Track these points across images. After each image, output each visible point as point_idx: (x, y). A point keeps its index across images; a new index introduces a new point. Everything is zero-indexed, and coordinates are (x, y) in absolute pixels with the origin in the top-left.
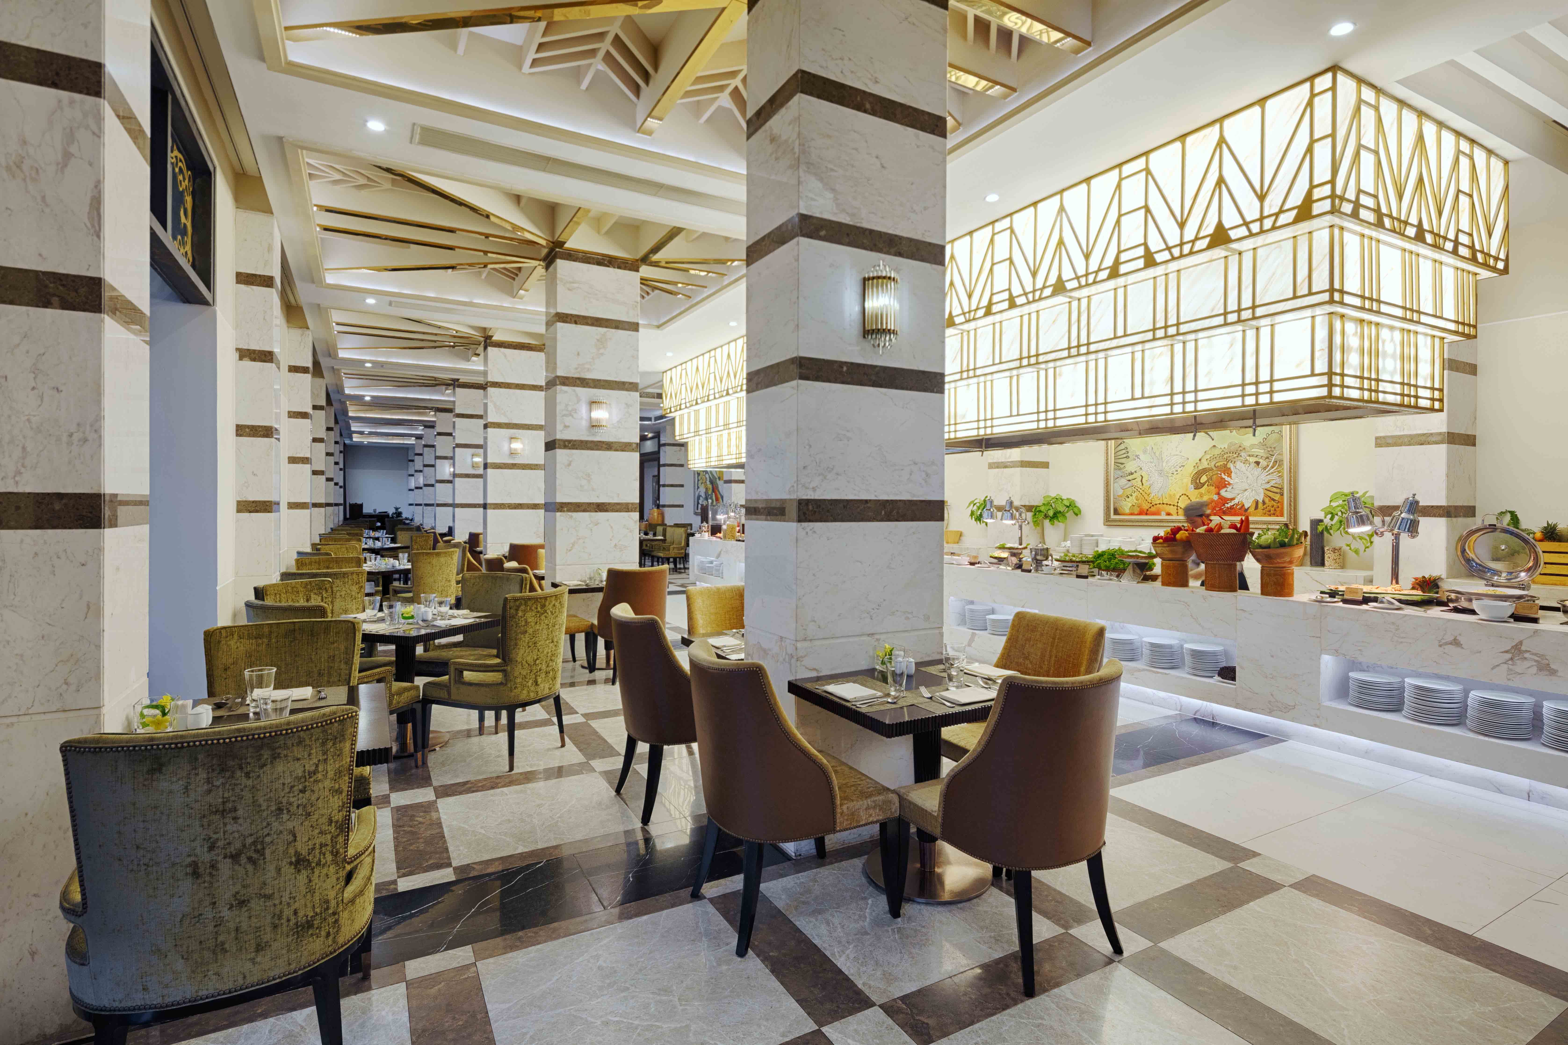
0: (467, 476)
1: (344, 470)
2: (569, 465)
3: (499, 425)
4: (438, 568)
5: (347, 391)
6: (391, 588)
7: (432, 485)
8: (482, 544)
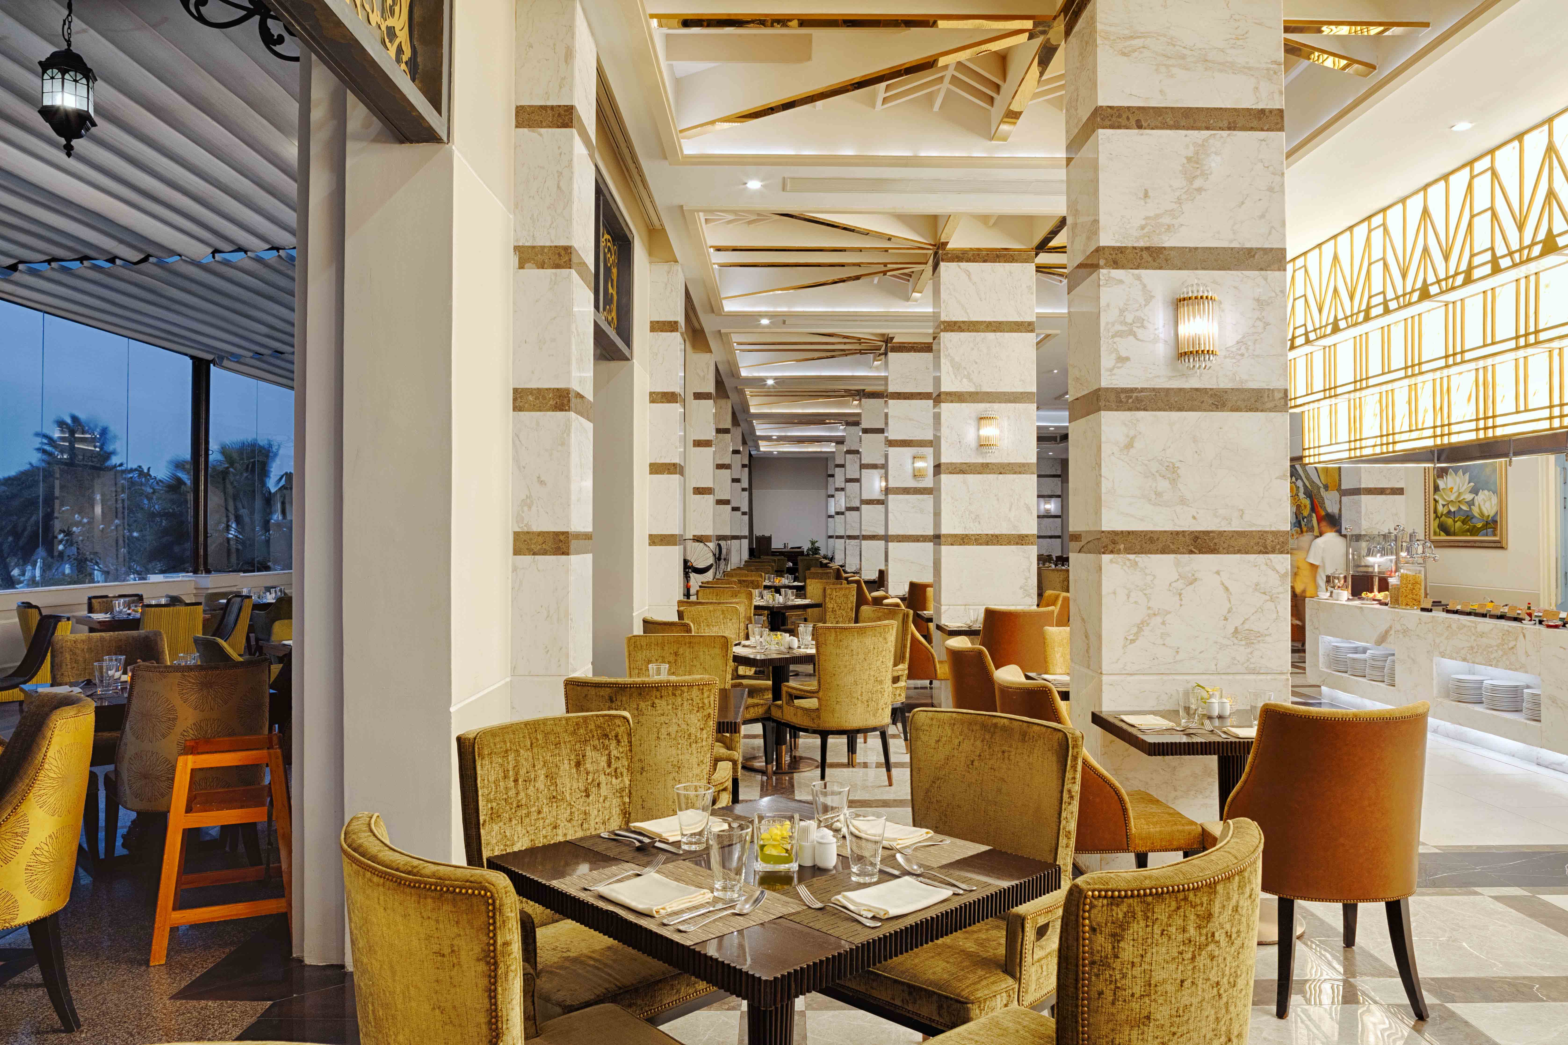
0: (906, 491)
1: (750, 490)
2: (1129, 446)
3: (959, 397)
4: (861, 656)
5: (744, 373)
6: (784, 689)
7: (857, 509)
8: (931, 604)
